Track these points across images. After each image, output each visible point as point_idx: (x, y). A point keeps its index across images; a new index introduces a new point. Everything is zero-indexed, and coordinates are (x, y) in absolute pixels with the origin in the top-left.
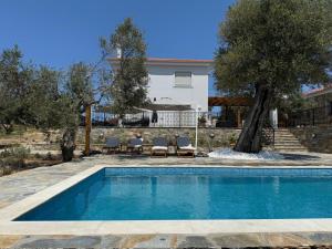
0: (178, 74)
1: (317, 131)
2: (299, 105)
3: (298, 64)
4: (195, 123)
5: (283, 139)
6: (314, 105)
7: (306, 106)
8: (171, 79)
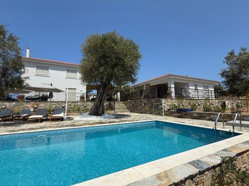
0: (68, 71)
1: (133, 103)
2: (128, 91)
3: (117, 71)
4: (78, 99)
5: (120, 107)
6: (134, 91)
7: (131, 91)
8: (64, 74)
